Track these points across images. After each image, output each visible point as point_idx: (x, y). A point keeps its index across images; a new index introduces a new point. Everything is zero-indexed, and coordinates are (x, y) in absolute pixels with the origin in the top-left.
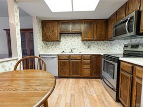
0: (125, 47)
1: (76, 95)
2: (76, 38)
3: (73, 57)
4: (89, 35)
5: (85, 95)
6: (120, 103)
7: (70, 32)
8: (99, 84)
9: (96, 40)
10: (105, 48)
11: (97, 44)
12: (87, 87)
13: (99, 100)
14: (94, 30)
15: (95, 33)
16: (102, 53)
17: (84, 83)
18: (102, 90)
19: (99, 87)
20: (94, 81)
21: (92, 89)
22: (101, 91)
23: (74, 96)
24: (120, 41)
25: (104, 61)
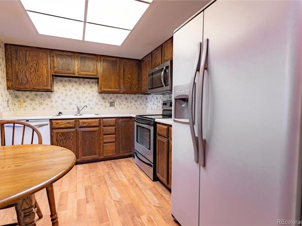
0: (164, 104)
1: (94, 186)
2: (87, 86)
3: (84, 123)
4: (112, 84)
5: (109, 182)
6: (158, 182)
7: (76, 75)
8: (130, 164)
9: (124, 93)
10: (138, 106)
11: (126, 99)
12: (111, 172)
13: (131, 184)
14: (120, 76)
15: (122, 81)
16: (133, 114)
17: (106, 167)
18: (135, 171)
19: (130, 169)
20: (123, 162)
21: (121, 173)
22: (134, 173)
23: (91, 188)
24: (159, 96)
25: (137, 126)
